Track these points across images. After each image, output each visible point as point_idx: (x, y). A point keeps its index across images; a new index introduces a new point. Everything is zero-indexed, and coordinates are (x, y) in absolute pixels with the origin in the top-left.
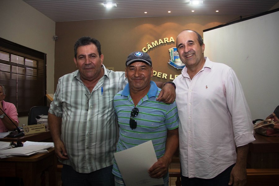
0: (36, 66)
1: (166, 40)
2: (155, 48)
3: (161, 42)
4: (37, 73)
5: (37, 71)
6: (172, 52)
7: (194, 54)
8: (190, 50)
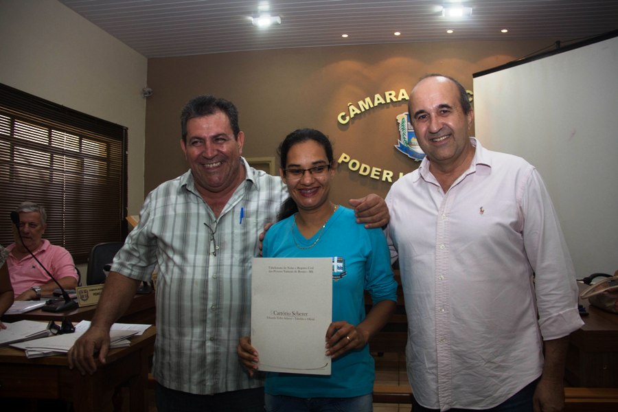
0: (105, 155)
1: (391, 96)
2: (367, 115)
3: (379, 99)
4: (108, 169)
5: (108, 165)
6: (403, 122)
7: (450, 135)
8: (441, 127)
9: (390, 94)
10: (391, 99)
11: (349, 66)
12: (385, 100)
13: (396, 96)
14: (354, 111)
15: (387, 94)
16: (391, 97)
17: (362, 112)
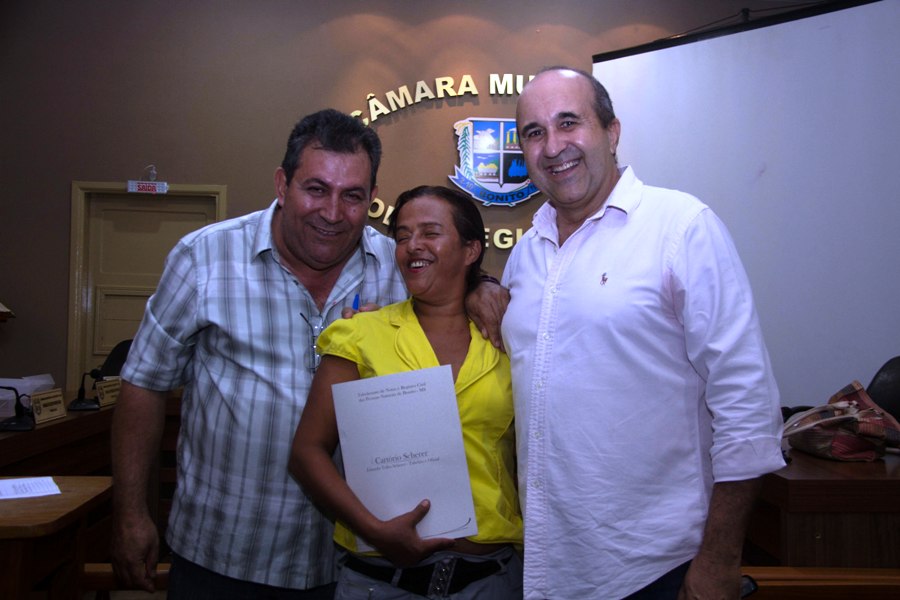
1: (445, 85)
2: (401, 117)
3: (423, 90)
6: (465, 135)
7: (579, 159)
8: (564, 147)
9: (445, 83)
10: (445, 91)
11: (372, 24)
12: (435, 91)
13: (456, 87)
14: (377, 109)
15: (439, 81)
16: (445, 87)
17: (392, 113)
